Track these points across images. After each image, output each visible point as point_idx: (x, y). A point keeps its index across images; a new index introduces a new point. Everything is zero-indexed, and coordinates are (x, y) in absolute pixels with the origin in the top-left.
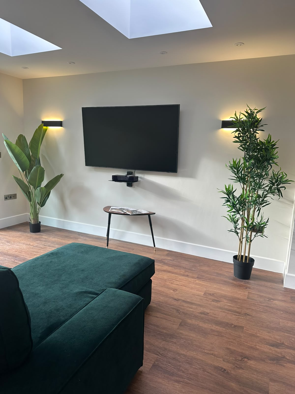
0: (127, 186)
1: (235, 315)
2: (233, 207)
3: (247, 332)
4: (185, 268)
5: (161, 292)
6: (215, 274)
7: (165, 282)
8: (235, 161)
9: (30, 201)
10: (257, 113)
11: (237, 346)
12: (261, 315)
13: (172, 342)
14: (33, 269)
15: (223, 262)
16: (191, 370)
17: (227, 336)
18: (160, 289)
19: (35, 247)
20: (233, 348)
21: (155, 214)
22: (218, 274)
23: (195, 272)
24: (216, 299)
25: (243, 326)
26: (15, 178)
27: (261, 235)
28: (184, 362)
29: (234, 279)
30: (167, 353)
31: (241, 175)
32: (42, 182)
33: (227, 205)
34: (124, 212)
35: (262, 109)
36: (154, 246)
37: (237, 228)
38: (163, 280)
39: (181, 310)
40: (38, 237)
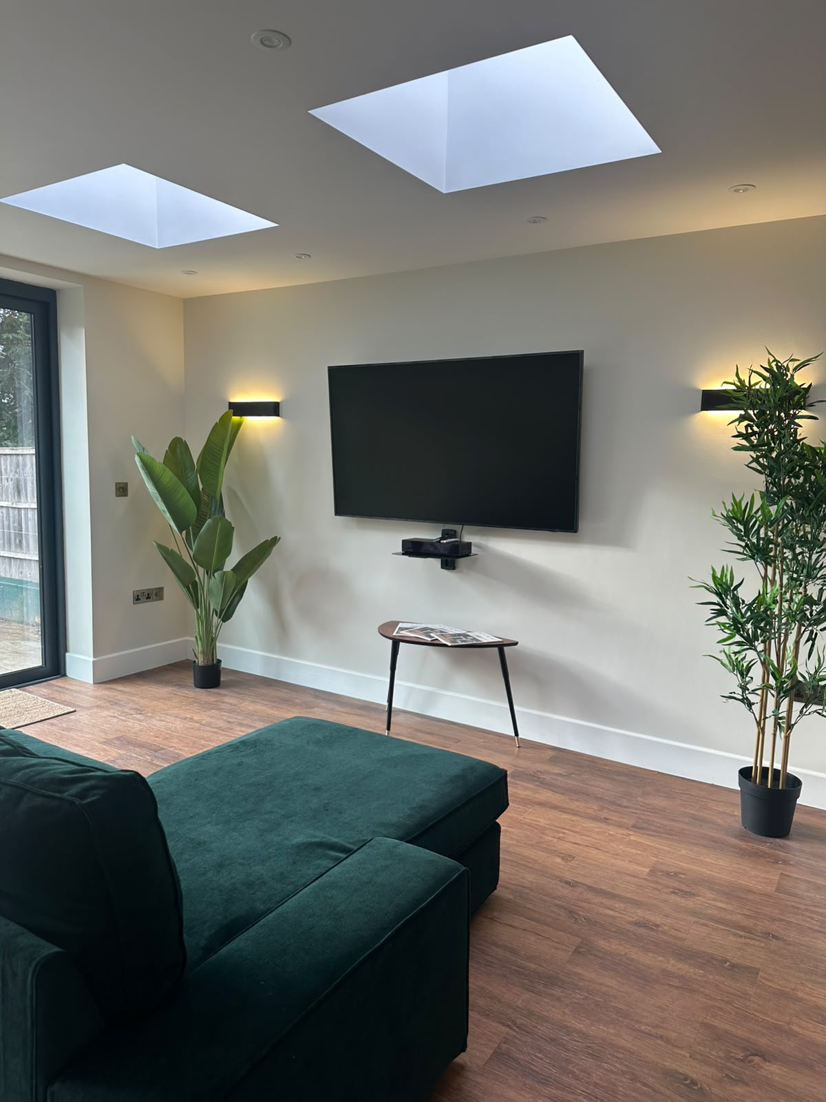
0: (442, 568)
1: (735, 934)
2: (734, 629)
3: (769, 984)
4: (601, 799)
5: (529, 860)
6: (687, 820)
7: (541, 835)
8: (738, 501)
9: (196, 603)
10: (795, 369)
11: (734, 1020)
12: (814, 940)
13: (551, 995)
14: (196, 780)
15: (713, 785)
16: (599, 1073)
17: (707, 991)
18: (527, 852)
19: (204, 725)
20: (721, 1025)
21: (516, 644)
22: (694, 817)
23: (629, 810)
24: (684, 887)
25: (758, 966)
26: (159, 546)
27: (820, 711)
28: (581, 1051)
29: (742, 836)
30: (534, 1024)
31: (758, 541)
32: (227, 559)
33: (719, 623)
34: (433, 637)
35: (809, 360)
36: (513, 735)
37: (748, 690)
38: (536, 828)
39: (580, 913)
40: (212, 699)
